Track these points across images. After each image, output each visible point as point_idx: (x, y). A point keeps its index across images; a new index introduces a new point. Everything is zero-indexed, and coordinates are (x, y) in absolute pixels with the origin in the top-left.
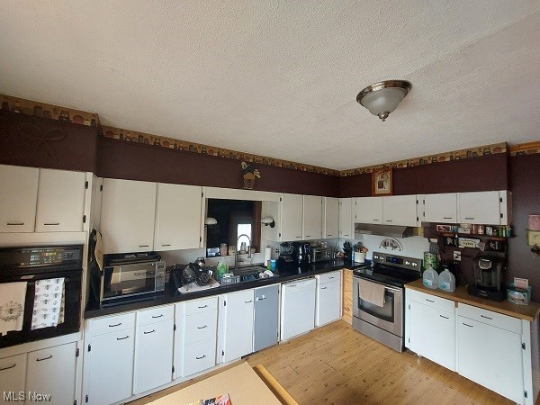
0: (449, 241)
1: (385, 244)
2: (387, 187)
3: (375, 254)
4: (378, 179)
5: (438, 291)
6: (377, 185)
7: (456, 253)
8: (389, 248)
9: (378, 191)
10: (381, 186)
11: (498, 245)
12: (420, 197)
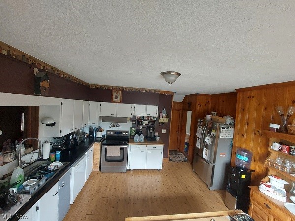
0: (140, 123)
1: (113, 126)
2: (119, 99)
3: (107, 131)
4: (115, 94)
5: (139, 143)
6: (114, 97)
7: (141, 127)
8: (115, 127)
9: (114, 100)
10: (116, 97)
11: (153, 123)
12: (133, 105)
